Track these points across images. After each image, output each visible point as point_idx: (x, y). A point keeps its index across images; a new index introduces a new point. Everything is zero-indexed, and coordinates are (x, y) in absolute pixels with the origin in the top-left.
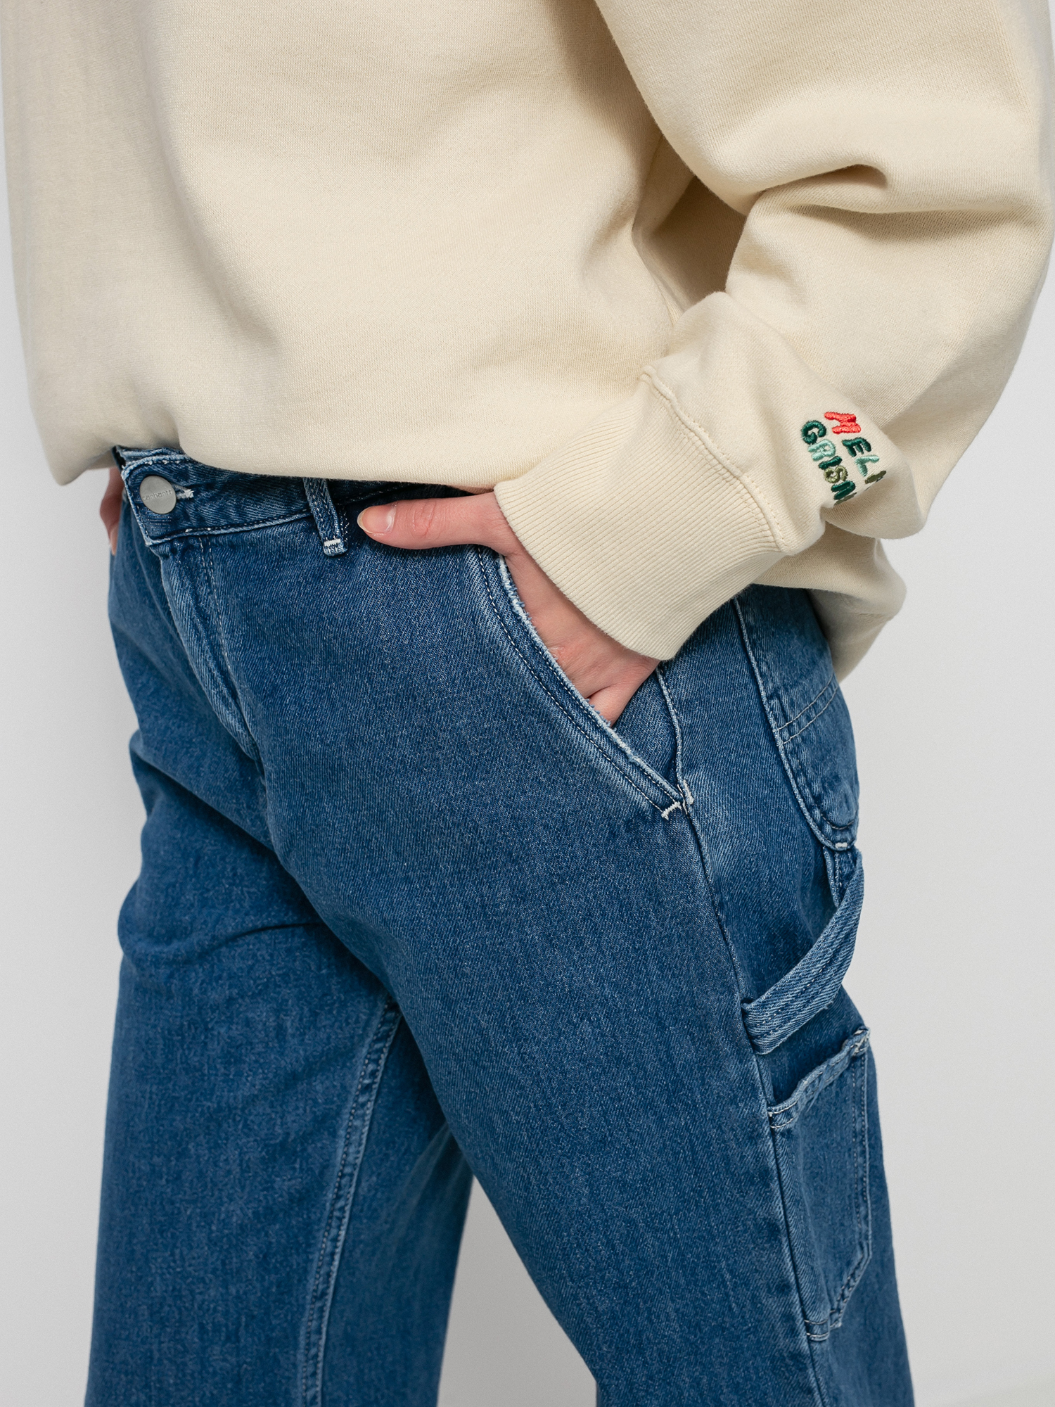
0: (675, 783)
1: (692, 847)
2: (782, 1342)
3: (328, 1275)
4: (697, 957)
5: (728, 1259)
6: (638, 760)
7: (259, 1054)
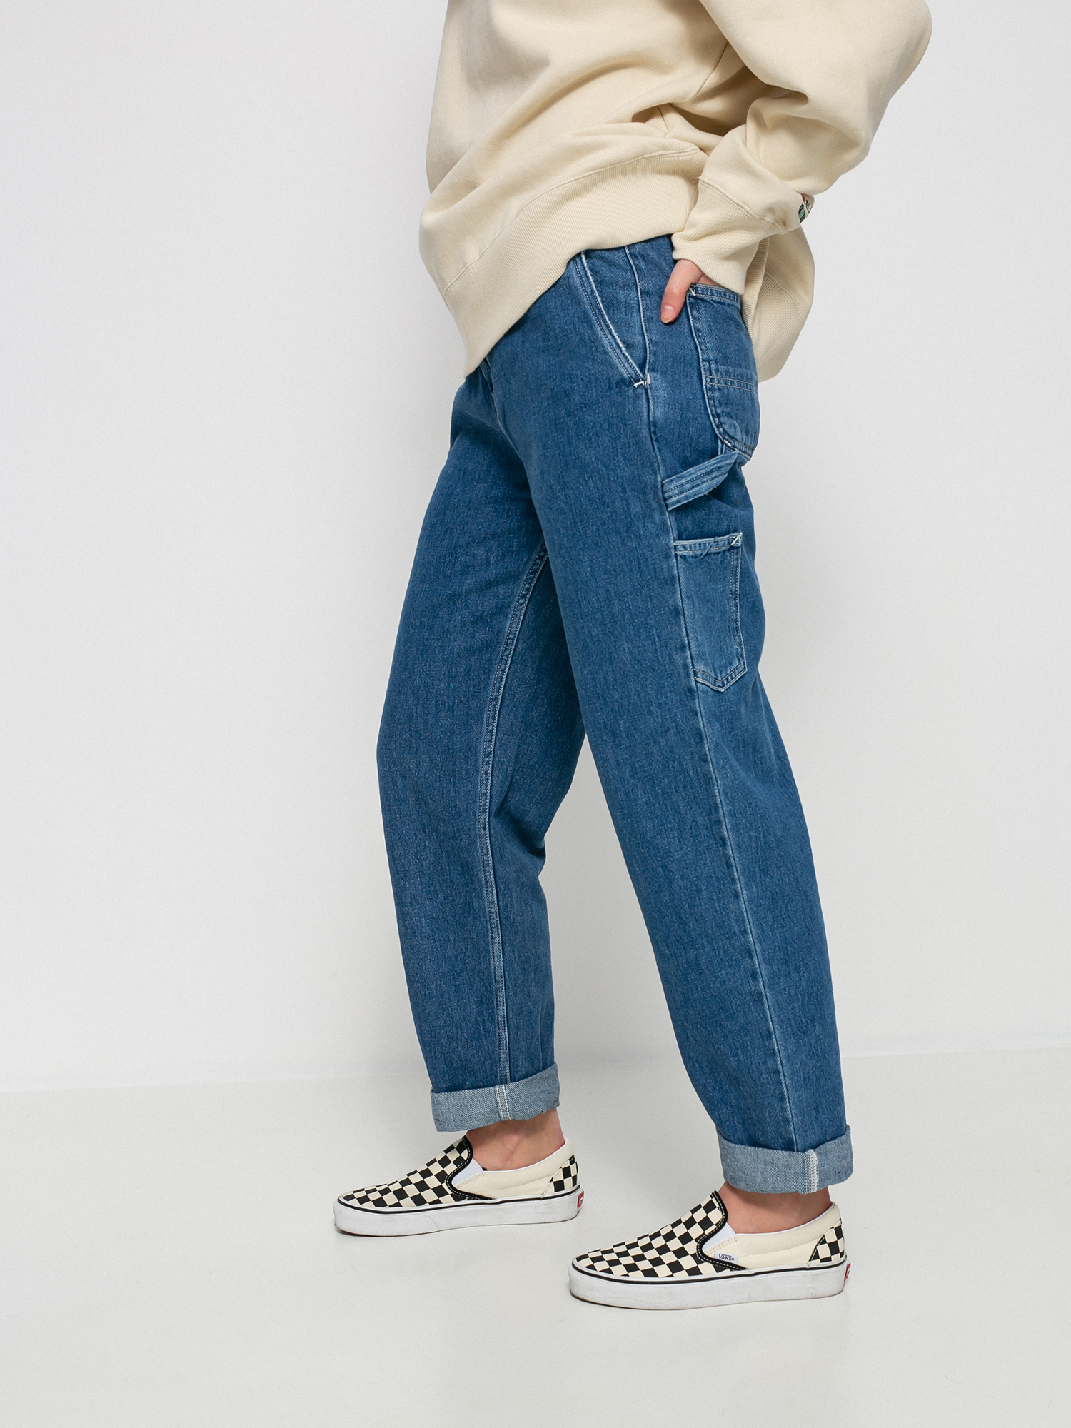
0: (644, 374)
1: (644, 401)
2: (684, 681)
3: (499, 688)
4: (640, 454)
5: (657, 630)
6: (627, 354)
7: (476, 571)
